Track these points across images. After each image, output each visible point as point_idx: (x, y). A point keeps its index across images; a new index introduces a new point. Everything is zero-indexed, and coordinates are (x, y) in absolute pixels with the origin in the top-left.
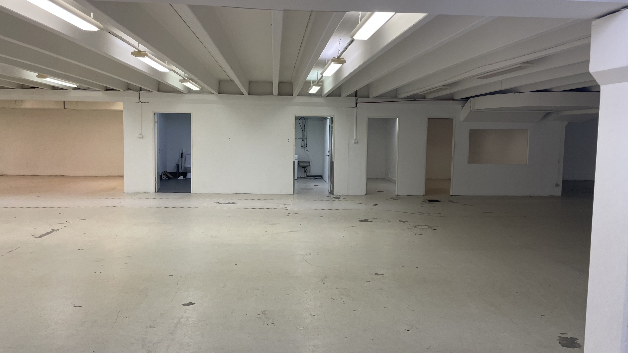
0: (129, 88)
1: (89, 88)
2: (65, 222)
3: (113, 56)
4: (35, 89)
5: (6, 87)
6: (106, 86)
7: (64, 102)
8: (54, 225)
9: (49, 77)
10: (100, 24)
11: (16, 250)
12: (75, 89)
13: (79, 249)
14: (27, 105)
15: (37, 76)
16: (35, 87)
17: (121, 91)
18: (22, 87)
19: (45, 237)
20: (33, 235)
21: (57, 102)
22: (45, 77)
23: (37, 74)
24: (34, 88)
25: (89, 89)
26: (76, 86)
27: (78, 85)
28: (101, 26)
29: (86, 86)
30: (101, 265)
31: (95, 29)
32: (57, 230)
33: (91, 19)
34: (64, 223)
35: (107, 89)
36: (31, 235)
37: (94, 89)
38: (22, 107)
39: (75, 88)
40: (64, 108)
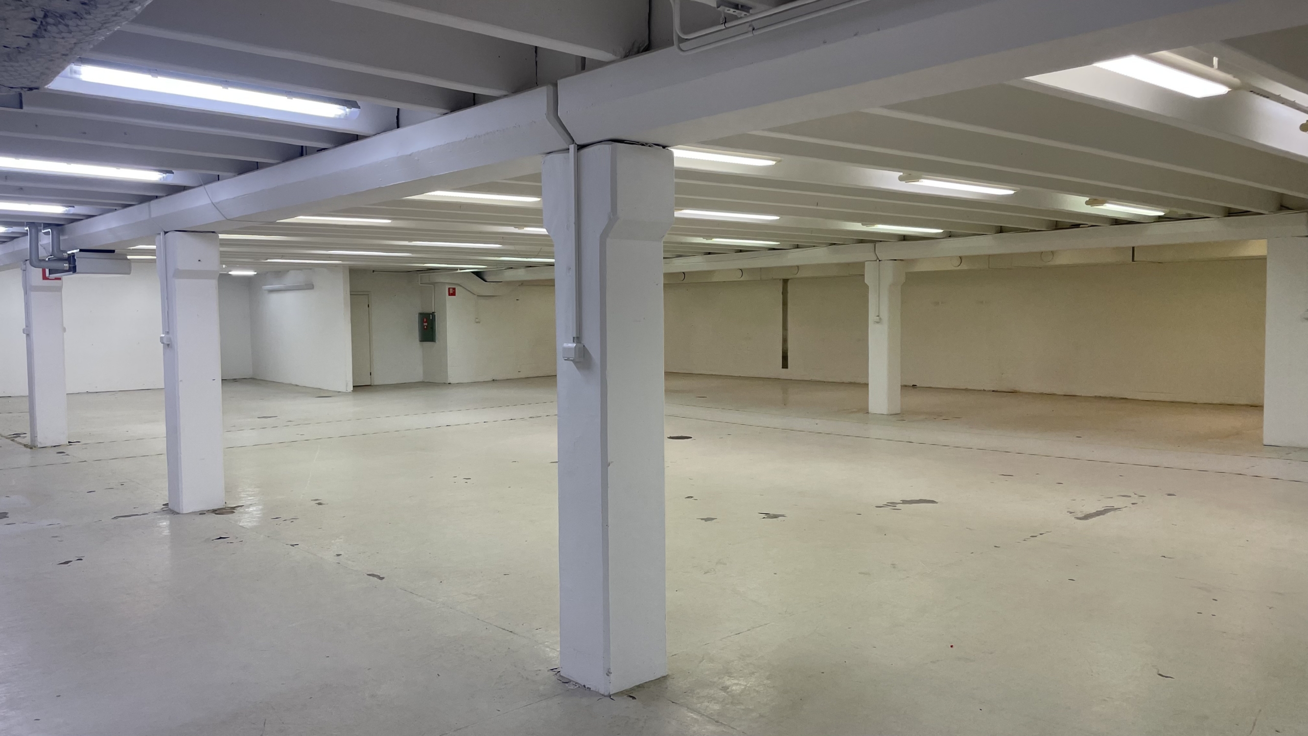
0: (1284, 205)
1: (1189, 215)
2: (1132, 495)
3: (1255, 140)
4: (1079, 227)
5: (1028, 229)
6: (1230, 207)
7: (1133, 248)
8: (1110, 499)
9: (1110, 201)
10: (1234, 77)
11: (1041, 536)
12: (1159, 219)
13: (1164, 557)
14: (1062, 260)
15: (1087, 203)
16: (1080, 225)
17: (1264, 214)
18: (1057, 226)
19: (1093, 519)
20: (1071, 513)
21: (1118, 250)
22: (1102, 203)
23: (1087, 199)
24: (1077, 226)
25: (1189, 218)
26: (1162, 214)
27: (1167, 210)
28: (1236, 81)
29: (1182, 212)
30: (1214, 600)
31: (1222, 90)
32: (1116, 509)
33: (1214, 71)
34: (1130, 496)
35: (1230, 213)
36: (1068, 512)
37: (1200, 216)
38: (1051, 263)
39: (1160, 217)
40: (1133, 260)
